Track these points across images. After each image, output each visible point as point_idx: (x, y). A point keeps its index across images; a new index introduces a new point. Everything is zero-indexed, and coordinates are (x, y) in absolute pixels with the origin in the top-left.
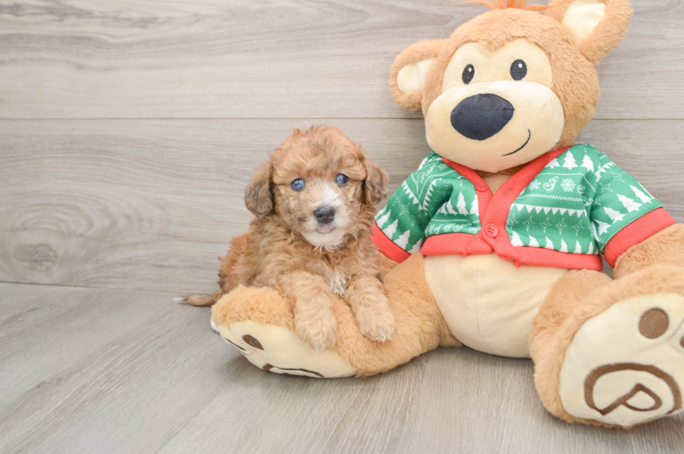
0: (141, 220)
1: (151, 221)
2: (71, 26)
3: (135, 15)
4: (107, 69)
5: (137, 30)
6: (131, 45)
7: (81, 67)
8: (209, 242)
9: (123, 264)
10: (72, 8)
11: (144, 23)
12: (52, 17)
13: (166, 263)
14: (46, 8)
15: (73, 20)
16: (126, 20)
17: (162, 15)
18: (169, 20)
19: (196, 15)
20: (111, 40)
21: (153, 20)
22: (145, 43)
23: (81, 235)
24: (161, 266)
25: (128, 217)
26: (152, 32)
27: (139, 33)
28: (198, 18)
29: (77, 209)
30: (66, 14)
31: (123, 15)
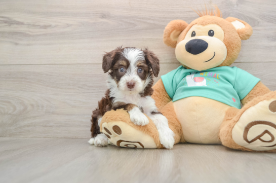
0: (38, 106)
1: (42, 107)
2: (14, 28)
3: (42, 24)
4: (28, 45)
5: (42, 30)
6: (40, 35)
7: (16, 44)
8: (68, 115)
9: (28, 126)
10: (15, 21)
11: (45, 27)
12: (6, 24)
13: (48, 125)
14: (3, 21)
15: (15, 26)
16: (37, 26)
17: (53, 24)
18: (56, 26)
19: (67, 24)
20: (31, 34)
21: (50, 26)
22: (45, 35)
23: (10, 114)
24: (46, 126)
25: (32, 105)
26: (49, 30)
27: (43, 31)
28: (68, 25)
29: (9, 102)
30: (12, 23)
31: (37, 24)
